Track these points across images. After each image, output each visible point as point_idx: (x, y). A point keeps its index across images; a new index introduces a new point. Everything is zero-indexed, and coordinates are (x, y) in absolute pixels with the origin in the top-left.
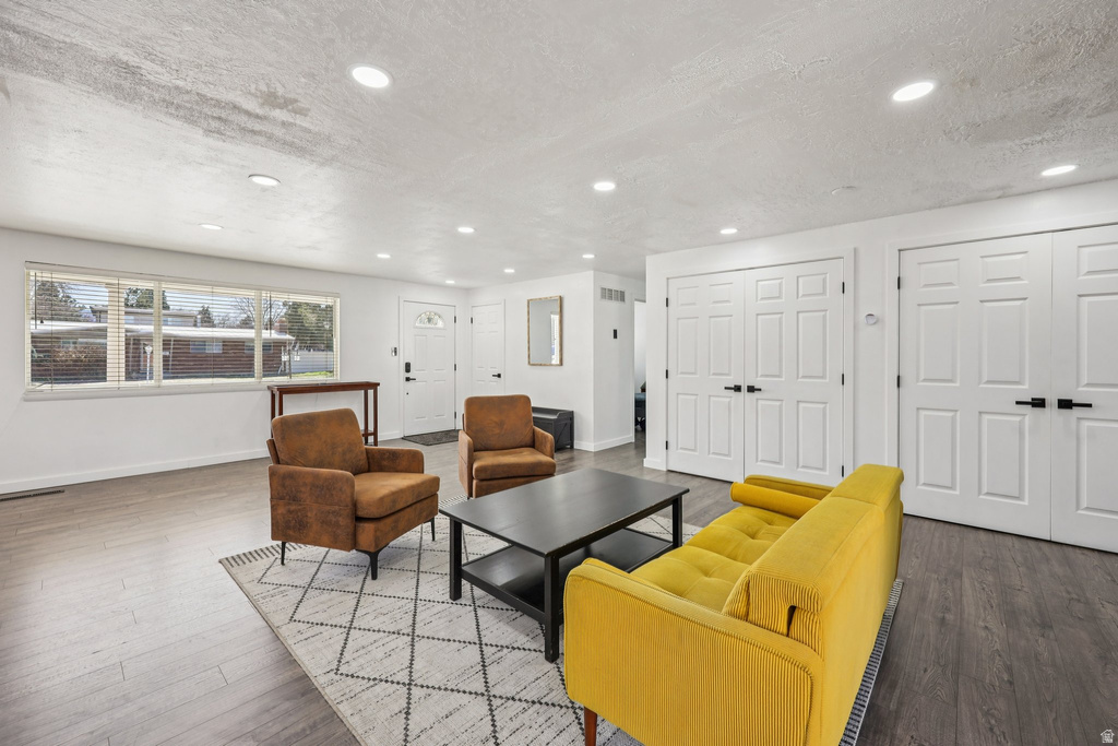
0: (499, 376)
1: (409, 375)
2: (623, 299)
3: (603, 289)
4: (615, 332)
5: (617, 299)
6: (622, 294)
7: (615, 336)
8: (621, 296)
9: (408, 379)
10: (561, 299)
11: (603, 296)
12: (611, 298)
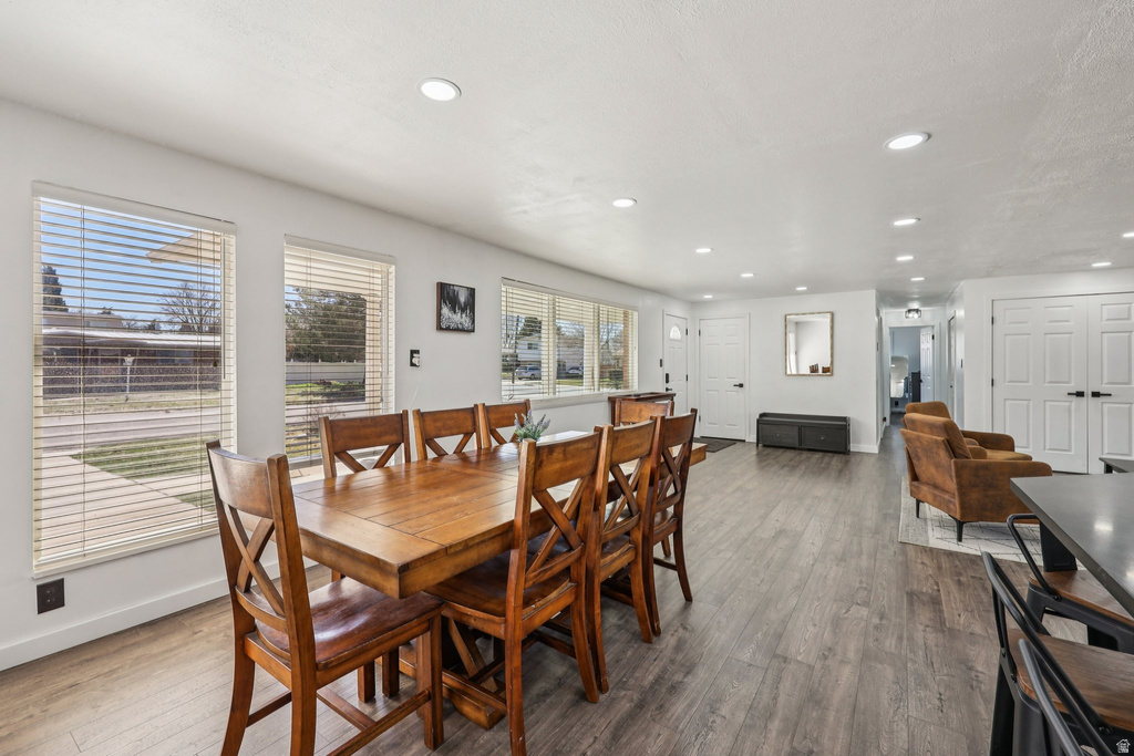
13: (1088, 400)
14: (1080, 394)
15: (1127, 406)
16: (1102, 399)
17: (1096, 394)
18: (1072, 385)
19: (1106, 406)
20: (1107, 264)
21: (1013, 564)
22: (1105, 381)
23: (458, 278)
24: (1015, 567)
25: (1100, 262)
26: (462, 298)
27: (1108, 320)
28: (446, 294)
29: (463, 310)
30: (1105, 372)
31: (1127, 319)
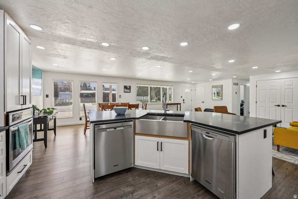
0: (203, 102)
1: (184, 102)
2: (238, 85)
3: (234, 83)
4: (236, 92)
5: (236, 85)
6: (238, 83)
7: (236, 94)
8: (237, 84)
9: (184, 103)
10: (222, 85)
11: (234, 85)
12: (235, 85)
13: (281, 107)
14: (279, 106)
15: (292, 109)
16: (285, 107)
17: (283, 106)
18: (277, 103)
19: (286, 109)
20: (280, 71)
22: (286, 102)
23: (128, 85)
25: (277, 70)
26: (128, 88)
27: (287, 85)
28: (125, 87)
29: (128, 89)
30: (286, 100)
31: (292, 85)
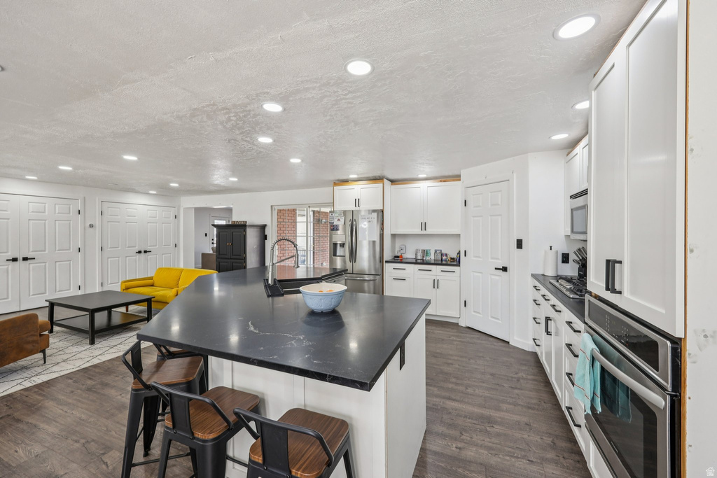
13: (21, 263)
14: (15, 260)
15: (44, 264)
16: (29, 261)
17: (25, 259)
18: (9, 254)
19: (31, 266)
20: (35, 178)
21: (22, 392)
22: (31, 250)
24: (26, 393)
25: (30, 176)
27: (33, 212)
30: (31, 244)
31: (43, 212)
